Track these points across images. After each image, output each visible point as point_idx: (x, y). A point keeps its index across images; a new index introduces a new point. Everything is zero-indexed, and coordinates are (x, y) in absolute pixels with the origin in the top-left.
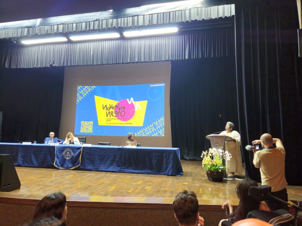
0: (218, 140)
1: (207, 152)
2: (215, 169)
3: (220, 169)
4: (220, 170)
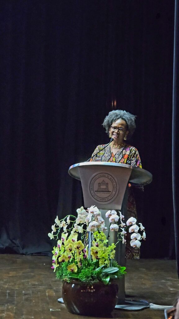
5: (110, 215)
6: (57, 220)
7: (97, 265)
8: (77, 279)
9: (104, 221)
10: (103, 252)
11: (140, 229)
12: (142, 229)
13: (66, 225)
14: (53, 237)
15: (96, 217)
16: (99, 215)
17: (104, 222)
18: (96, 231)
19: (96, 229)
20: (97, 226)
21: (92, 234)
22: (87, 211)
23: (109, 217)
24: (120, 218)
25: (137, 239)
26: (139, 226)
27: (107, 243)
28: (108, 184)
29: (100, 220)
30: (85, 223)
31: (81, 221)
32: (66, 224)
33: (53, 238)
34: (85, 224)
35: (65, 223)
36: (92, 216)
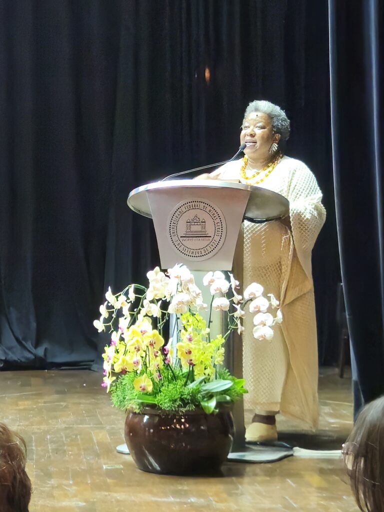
0: (203, 216)
1: (132, 296)
2: (182, 400)
3: (210, 396)
4: (212, 405)
5: (212, 281)
6: (109, 295)
7: (190, 377)
8: (153, 406)
9: (200, 292)
10: (200, 353)
11: (271, 305)
12: (275, 305)
13: (128, 303)
14: (104, 328)
15: (186, 285)
16: (190, 281)
17: (201, 294)
18: (186, 313)
19: (186, 308)
20: (188, 302)
21: (179, 318)
22: (166, 276)
23: (209, 285)
24: (231, 285)
25: (265, 325)
26: (269, 299)
27: (209, 334)
28: (205, 222)
29: (194, 291)
30: (165, 297)
31: (156, 295)
32: (128, 301)
33: (103, 330)
34: (163, 299)
35: (126, 299)
36: (178, 284)
